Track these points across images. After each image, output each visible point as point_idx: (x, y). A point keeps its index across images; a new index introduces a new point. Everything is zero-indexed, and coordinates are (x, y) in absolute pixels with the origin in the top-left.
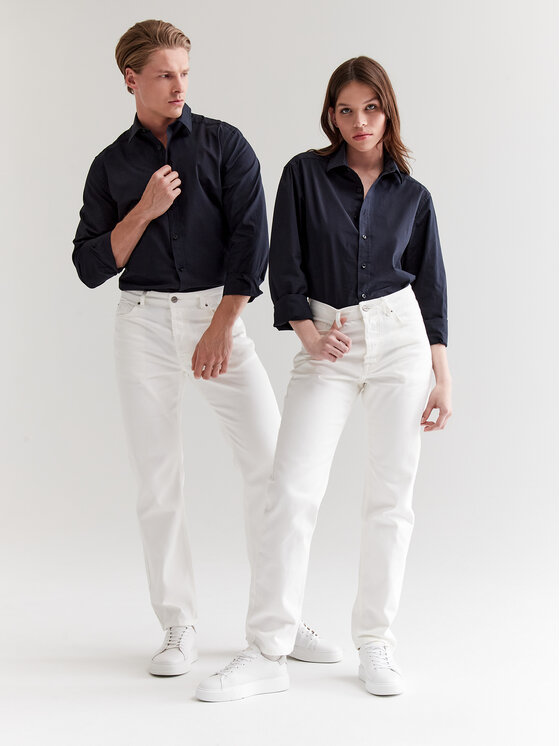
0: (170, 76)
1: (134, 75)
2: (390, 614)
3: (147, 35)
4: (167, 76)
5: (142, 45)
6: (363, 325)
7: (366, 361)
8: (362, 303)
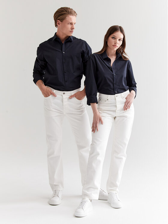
0: (71, 24)
1: (60, 22)
2: (118, 183)
3: (66, 11)
4: (70, 24)
5: (64, 14)
6: (116, 101)
7: (116, 112)
8: (116, 95)
